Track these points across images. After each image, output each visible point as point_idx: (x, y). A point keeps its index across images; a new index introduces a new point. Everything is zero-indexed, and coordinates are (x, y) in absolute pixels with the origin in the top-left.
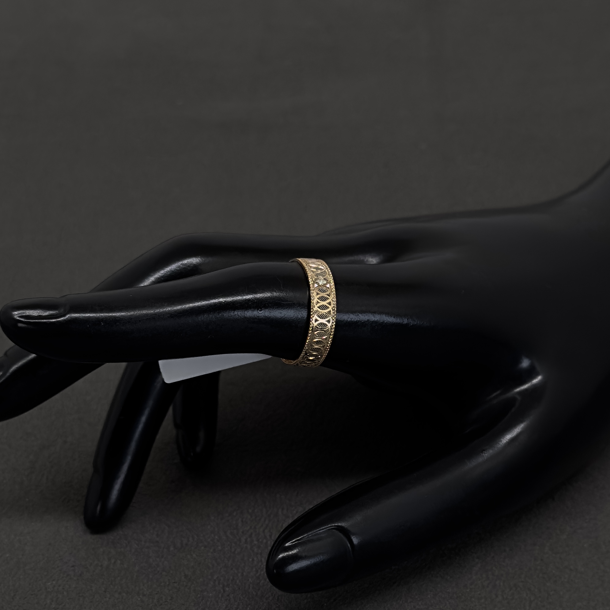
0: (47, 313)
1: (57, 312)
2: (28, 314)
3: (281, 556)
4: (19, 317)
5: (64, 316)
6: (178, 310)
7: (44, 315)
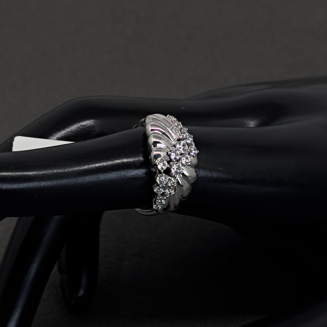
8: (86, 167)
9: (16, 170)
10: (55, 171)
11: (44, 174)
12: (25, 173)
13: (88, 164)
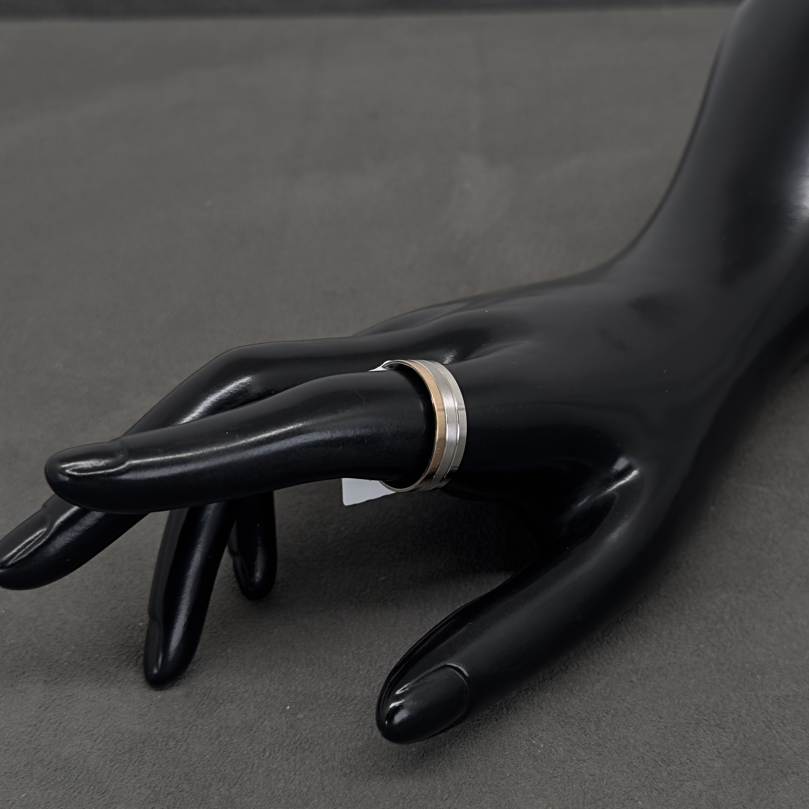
0: (102, 463)
1: (114, 460)
2: (80, 467)
3: (392, 705)
4: (70, 471)
5: (123, 463)
6: (253, 442)
7: (99, 466)
8: (253, 439)
9: (166, 453)
10: (215, 449)
11: (201, 454)
12: (177, 456)
13: (254, 436)
